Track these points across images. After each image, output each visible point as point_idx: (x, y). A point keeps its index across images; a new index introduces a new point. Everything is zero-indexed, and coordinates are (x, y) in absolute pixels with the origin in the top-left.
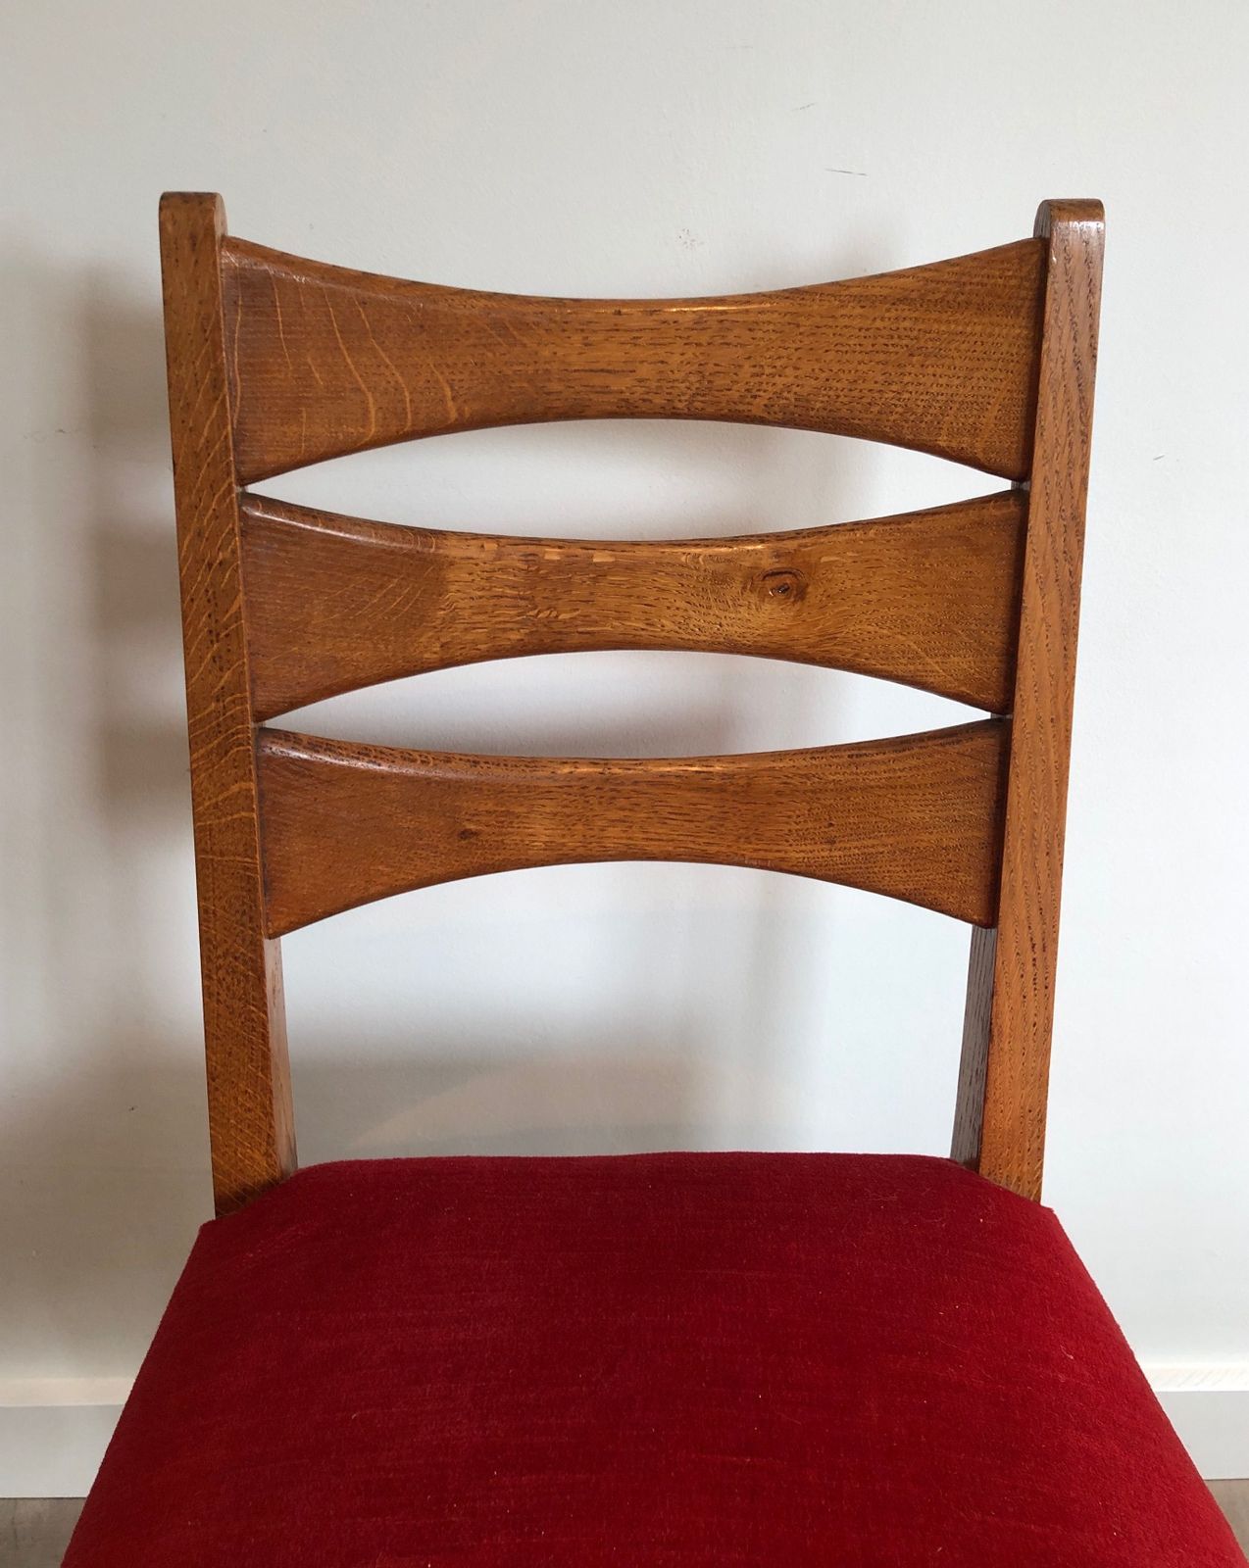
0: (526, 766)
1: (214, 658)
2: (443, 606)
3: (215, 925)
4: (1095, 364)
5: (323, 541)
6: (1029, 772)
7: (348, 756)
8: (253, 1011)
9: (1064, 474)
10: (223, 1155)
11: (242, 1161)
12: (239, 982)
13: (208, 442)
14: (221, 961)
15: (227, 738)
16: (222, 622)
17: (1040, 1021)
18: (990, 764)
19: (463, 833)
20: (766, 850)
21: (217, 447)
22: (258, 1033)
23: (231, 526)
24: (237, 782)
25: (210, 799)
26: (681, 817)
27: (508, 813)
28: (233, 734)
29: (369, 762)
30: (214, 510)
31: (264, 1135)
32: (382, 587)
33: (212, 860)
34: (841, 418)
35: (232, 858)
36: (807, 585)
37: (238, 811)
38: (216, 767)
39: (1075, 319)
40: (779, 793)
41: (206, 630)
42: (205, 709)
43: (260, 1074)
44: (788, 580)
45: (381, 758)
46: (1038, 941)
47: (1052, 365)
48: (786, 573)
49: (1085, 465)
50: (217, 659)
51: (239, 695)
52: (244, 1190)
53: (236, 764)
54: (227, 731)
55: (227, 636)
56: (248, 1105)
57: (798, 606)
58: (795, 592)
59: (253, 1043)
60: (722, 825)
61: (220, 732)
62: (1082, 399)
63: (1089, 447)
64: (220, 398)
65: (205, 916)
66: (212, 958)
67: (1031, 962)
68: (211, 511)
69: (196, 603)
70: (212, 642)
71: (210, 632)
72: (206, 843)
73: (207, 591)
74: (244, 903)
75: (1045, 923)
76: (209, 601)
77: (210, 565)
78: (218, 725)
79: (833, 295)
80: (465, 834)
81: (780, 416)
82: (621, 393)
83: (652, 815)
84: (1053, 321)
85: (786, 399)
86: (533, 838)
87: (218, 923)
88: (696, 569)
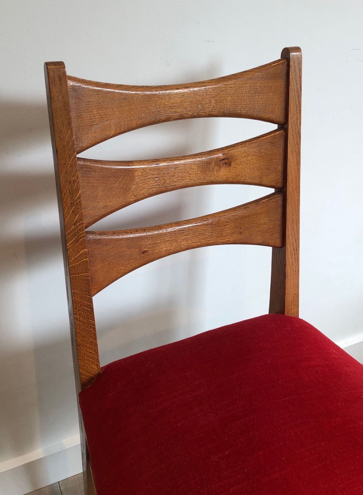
0: (158, 228)
1: (73, 212)
2: (134, 184)
3: (77, 297)
4: (301, 91)
5: (101, 169)
6: (291, 203)
7: (110, 235)
8: (91, 321)
9: (296, 122)
10: (83, 369)
11: (89, 369)
12: (86, 313)
13: (68, 142)
14: (80, 308)
15: (78, 236)
16: (75, 199)
17: (297, 270)
18: (280, 203)
19: (143, 252)
20: (224, 239)
21: (70, 144)
22: (92, 328)
23: (76, 169)
24: (82, 250)
25: (74, 257)
26: (201, 234)
27: (156, 243)
28: (80, 235)
29: (117, 236)
30: (71, 164)
31: (96, 359)
32: (117, 181)
33: (75, 276)
34: (238, 113)
35: (82, 274)
36: (231, 162)
37: (83, 259)
38: (75, 246)
39: (297, 80)
40: (227, 222)
41: (70, 203)
42: (71, 228)
43: (94, 341)
44: (226, 161)
45: (119, 234)
46: (295, 249)
47: (292, 92)
48: (226, 159)
49: (300, 119)
50: (74, 212)
51: (81, 222)
52: (91, 378)
53: (82, 244)
54: (78, 234)
55: (77, 204)
56: (91, 351)
57: (229, 168)
58: (228, 164)
59: (91, 331)
60: (212, 234)
61: (76, 235)
62: (299, 101)
63: (301, 114)
64: (71, 128)
65: (74, 295)
66: (77, 307)
67: (294, 254)
68: (70, 165)
69: (66, 195)
70: (72, 206)
71: (71, 203)
72: (73, 271)
73: (70, 190)
74: (86, 288)
75: (296, 243)
76: (70, 194)
77: (70, 182)
78: (75, 233)
79: (234, 78)
80: (144, 252)
81: (222, 114)
82: (180, 112)
83: (194, 235)
84: (291, 81)
85: (224, 109)
86: (162, 249)
87: (78, 296)
88: (202, 161)
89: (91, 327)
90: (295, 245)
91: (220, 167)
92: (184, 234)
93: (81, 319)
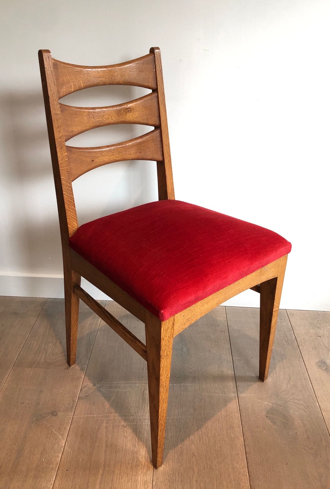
0: (98, 148)
1: (58, 131)
3: (64, 181)
7: (76, 149)
10: (70, 225)
11: (73, 225)
12: (69, 191)
14: (66, 188)
18: (159, 135)
24: (64, 153)
25: (61, 157)
27: (98, 156)
33: (62, 169)
35: (65, 168)
36: (132, 110)
37: (65, 159)
38: (61, 151)
40: (133, 146)
42: (58, 141)
44: (129, 110)
46: (169, 161)
48: (128, 108)
53: (64, 150)
61: (61, 145)
62: (162, 76)
65: (62, 180)
67: (169, 164)
69: (55, 121)
70: (58, 128)
71: (58, 126)
72: (61, 166)
73: (56, 119)
74: (68, 176)
76: (57, 121)
78: (61, 143)
80: (93, 161)
85: (125, 80)
86: (101, 160)
88: (117, 109)
89: (72, 199)
90: (169, 159)
91: (126, 113)
92: (112, 152)
93: (67, 194)
